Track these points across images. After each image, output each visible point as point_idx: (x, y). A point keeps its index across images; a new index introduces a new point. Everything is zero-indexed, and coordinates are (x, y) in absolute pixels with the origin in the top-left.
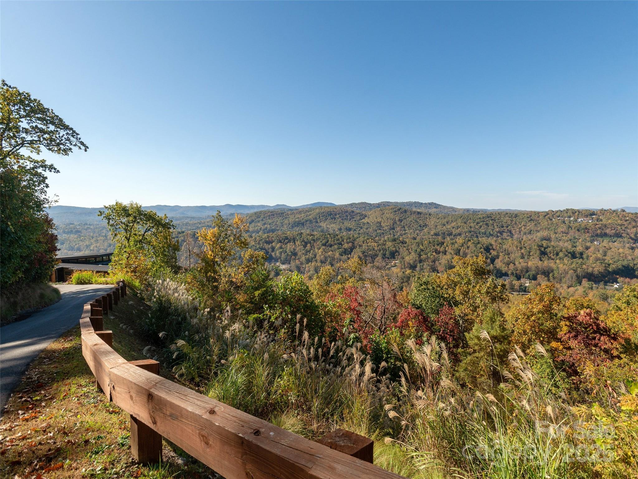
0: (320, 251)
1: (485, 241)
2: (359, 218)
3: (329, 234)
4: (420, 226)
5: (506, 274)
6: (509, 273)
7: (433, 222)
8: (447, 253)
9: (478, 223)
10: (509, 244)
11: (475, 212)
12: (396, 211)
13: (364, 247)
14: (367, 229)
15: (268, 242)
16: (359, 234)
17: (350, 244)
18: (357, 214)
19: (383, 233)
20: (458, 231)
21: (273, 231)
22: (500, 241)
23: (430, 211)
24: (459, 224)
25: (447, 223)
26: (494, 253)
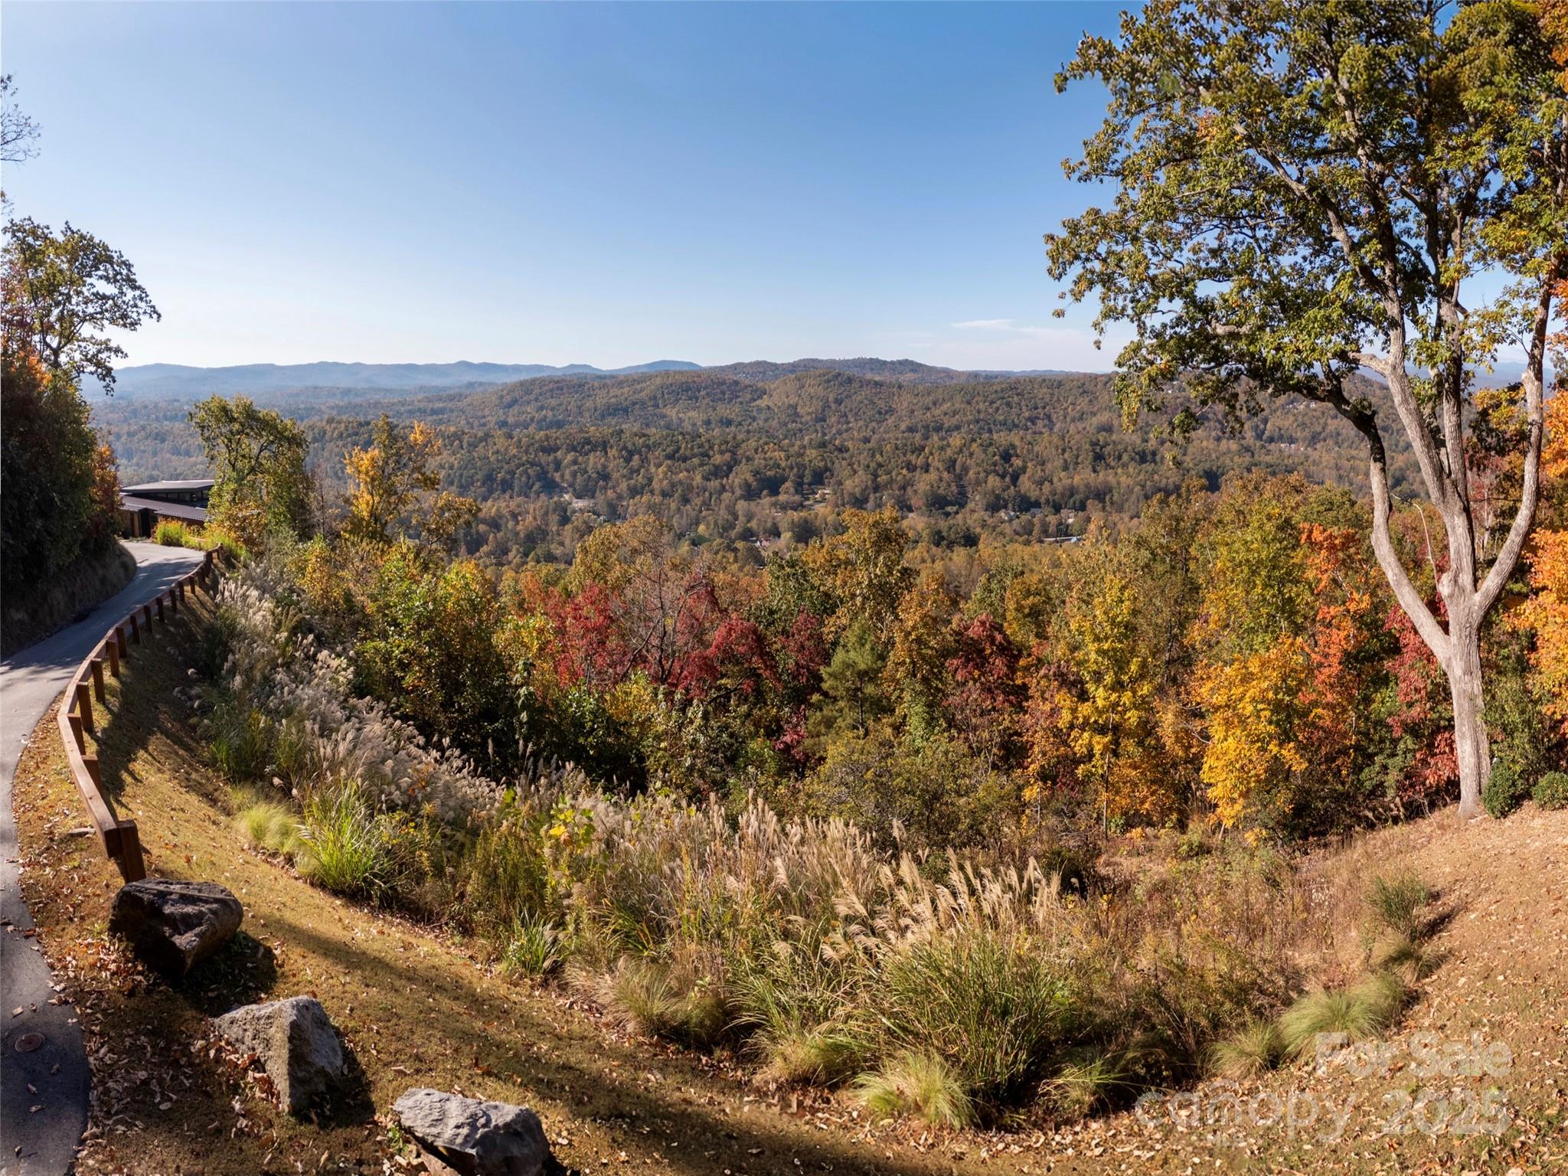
0: (660, 470)
1: (1002, 438)
2: (749, 396)
3: (681, 433)
4: (880, 413)
5: (1037, 504)
6: (1042, 500)
7: (905, 404)
8: (931, 469)
9: (992, 403)
10: (1046, 444)
11: (989, 378)
12: (829, 381)
13: (758, 461)
14: (766, 420)
15: (549, 450)
16: (748, 432)
17: (727, 456)
18: (746, 387)
19: (801, 430)
20: (954, 421)
21: (559, 425)
22: (1029, 437)
23: (902, 378)
24: (957, 406)
25: (935, 404)
26: (1017, 462)
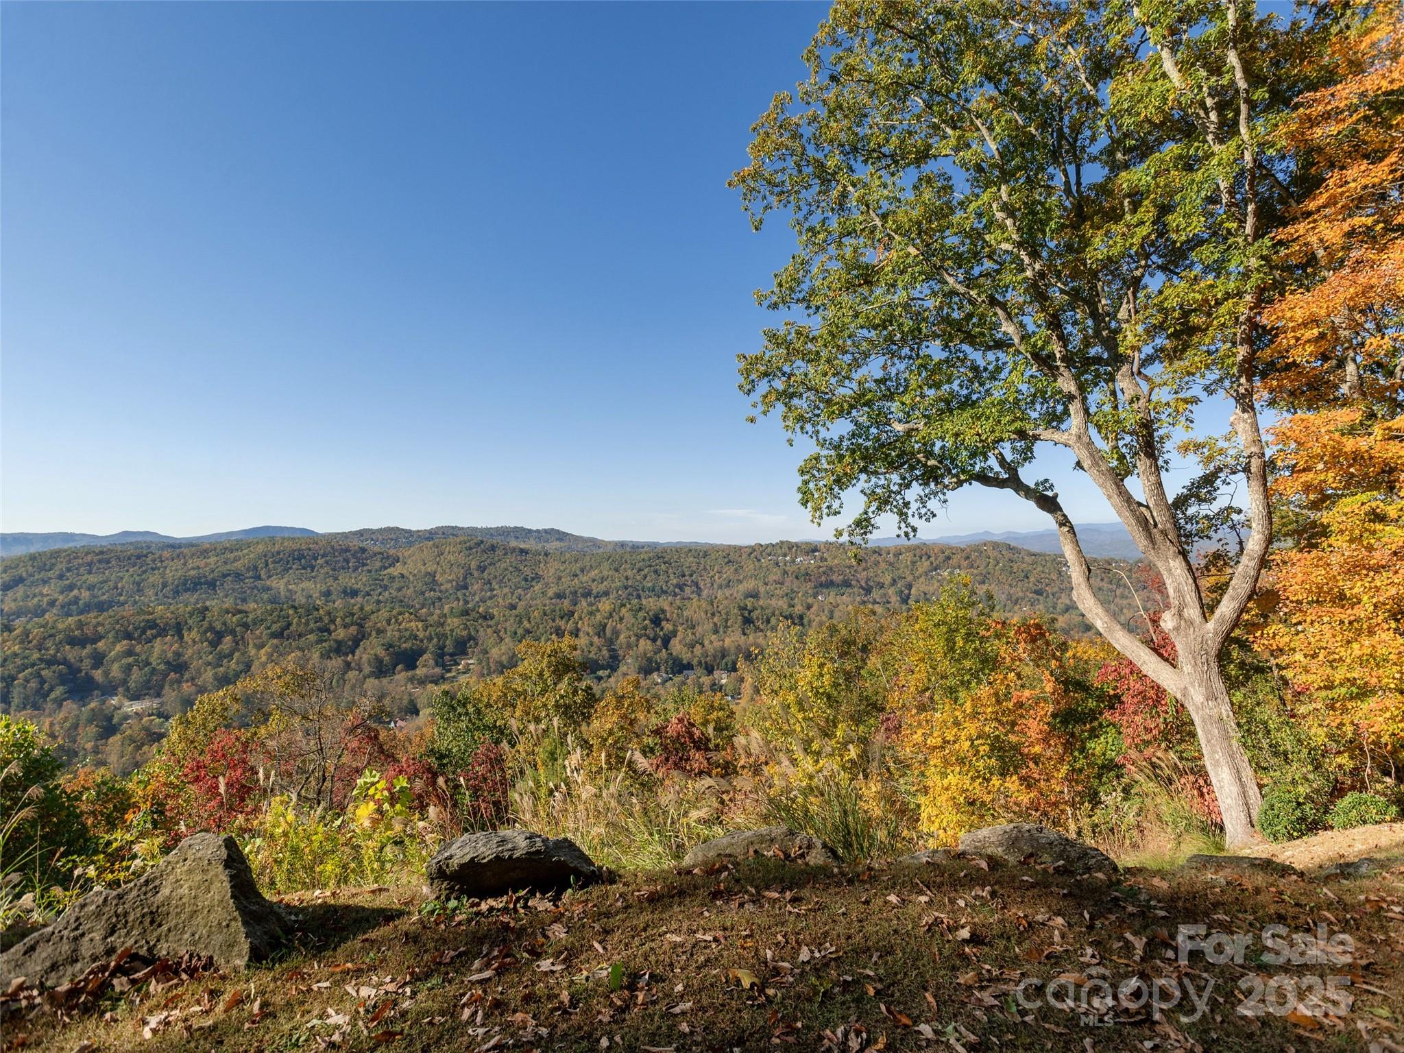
0: (263, 651)
1: (651, 603)
2: (378, 564)
3: (293, 607)
4: (526, 580)
5: (689, 666)
6: (695, 662)
7: (552, 571)
8: (581, 634)
9: (640, 570)
10: (695, 609)
11: (636, 547)
12: (471, 548)
13: (391, 633)
14: (399, 590)
16: (378, 602)
17: (353, 630)
18: (375, 555)
19: (440, 599)
20: (602, 587)
22: (678, 602)
23: (548, 546)
24: (605, 573)
25: (582, 571)
26: (668, 627)
